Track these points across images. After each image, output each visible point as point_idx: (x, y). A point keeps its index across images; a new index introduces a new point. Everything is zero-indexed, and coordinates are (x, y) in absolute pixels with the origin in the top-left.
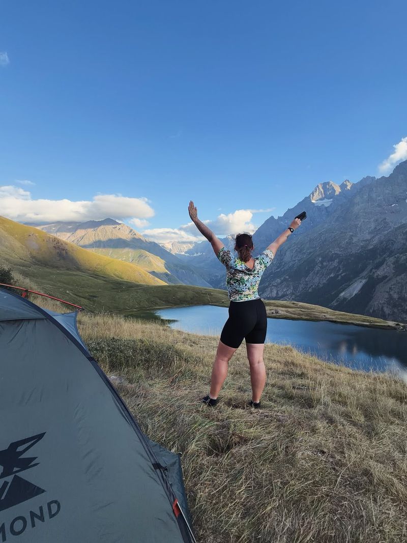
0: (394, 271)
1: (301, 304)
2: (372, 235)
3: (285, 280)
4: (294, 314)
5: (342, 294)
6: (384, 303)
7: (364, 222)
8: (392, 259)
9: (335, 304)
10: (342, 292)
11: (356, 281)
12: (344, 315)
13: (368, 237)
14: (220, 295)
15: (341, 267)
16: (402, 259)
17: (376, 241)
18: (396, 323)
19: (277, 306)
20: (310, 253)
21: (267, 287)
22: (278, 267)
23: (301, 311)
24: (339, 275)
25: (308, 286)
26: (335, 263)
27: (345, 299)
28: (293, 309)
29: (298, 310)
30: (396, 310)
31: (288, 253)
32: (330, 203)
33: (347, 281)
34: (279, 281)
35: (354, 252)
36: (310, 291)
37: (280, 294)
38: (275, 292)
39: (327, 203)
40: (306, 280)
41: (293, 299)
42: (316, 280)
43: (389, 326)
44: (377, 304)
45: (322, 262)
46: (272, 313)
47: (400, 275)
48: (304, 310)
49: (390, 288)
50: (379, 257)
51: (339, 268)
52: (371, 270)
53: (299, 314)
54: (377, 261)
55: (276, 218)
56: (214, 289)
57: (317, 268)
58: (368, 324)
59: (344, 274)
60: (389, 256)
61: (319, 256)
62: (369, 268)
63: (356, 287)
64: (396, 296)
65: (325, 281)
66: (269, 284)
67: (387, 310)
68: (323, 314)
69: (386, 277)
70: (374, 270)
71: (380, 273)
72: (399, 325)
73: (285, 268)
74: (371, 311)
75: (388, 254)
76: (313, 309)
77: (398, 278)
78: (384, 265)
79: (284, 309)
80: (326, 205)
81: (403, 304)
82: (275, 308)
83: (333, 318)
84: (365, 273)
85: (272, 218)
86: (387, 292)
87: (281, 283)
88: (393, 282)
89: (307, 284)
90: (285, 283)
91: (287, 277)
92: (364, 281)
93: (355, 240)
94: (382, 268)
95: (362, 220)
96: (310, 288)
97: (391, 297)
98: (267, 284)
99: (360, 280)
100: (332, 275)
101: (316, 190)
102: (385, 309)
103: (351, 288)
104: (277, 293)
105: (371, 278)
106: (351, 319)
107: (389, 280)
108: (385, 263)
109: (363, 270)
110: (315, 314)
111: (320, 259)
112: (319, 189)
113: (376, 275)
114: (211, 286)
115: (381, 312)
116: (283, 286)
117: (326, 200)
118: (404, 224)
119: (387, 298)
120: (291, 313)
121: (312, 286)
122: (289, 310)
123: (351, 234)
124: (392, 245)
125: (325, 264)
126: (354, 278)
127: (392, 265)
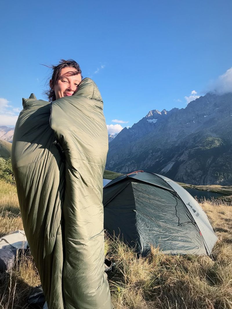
0: (188, 158)
2: (177, 139)
3: (133, 163)
5: (162, 170)
6: (183, 175)
7: (173, 132)
8: (187, 152)
10: (162, 169)
11: (169, 163)
13: (176, 140)
15: (162, 155)
16: (192, 151)
17: (179, 142)
18: (190, 185)
20: (146, 148)
21: (123, 167)
22: (129, 156)
24: (161, 160)
25: (145, 166)
26: (159, 153)
27: (164, 173)
30: (189, 178)
31: (134, 148)
32: (156, 121)
33: (165, 163)
34: (129, 163)
35: (168, 148)
36: (146, 169)
37: (130, 170)
38: (128, 169)
39: (154, 121)
40: (144, 162)
42: (149, 163)
43: (187, 186)
44: (180, 175)
45: (152, 153)
49: (186, 167)
50: (181, 150)
51: (161, 156)
52: (177, 157)
54: (179, 153)
55: (128, 128)
57: (150, 156)
59: (163, 159)
60: (186, 150)
61: (150, 149)
62: (176, 156)
63: (169, 167)
64: (189, 171)
65: (154, 163)
66: (124, 165)
67: (185, 179)
69: (184, 161)
70: (178, 157)
71: (181, 158)
72: (192, 186)
73: (133, 156)
74: (177, 179)
77: (190, 161)
78: (183, 155)
80: (154, 122)
81: (192, 175)
84: (173, 159)
85: (126, 128)
86: (185, 169)
87: (130, 164)
88: (188, 163)
89: (145, 165)
90: (133, 164)
91: (134, 161)
92: (173, 163)
93: (169, 141)
95: (172, 131)
96: (146, 167)
97: (187, 172)
98: (123, 165)
100: (157, 160)
101: (149, 113)
102: (184, 178)
103: (167, 167)
105: (177, 162)
107: (186, 162)
108: (184, 153)
109: (173, 157)
111: (151, 151)
112: (150, 113)
113: (179, 160)
115: (182, 179)
116: (132, 166)
117: (154, 120)
118: (193, 133)
119: (185, 172)
123: (167, 138)
124: (187, 144)
125: (154, 154)
126: (168, 162)
127: (187, 154)
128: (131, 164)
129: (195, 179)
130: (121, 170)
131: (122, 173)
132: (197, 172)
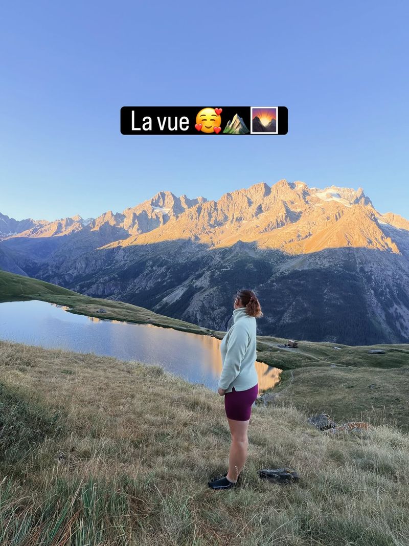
0: (209, 284)
1: (127, 305)
3: (114, 279)
4: (120, 315)
5: (165, 299)
6: (198, 311)
8: (209, 273)
9: (158, 308)
10: (165, 297)
11: (179, 288)
12: (165, 319)
14: (37, 286)
16: (217, 274)
17: (198, 256)
19: (103, 305)
20: (143, 255)
21: (94, 283)
23: (127, 312)
24: (165, 281)
25: (136, 288)
26: (164, 269)
27: (167, 304)
28: (120, 310)
29: (124, 311)
30: (205, 318)
33: (172, 286)
34: (106, 278)
35: (181, 262)
36: (137, 292)
37: (107, 292)
38: (102, 290)
41: (118, 299)
45: (152, 267)
46: (97, 312)
47: (213, 287)
48: (129, 311)
49: (204, 298)
50: (199, 269)
51: (167, 274)
52: (192, 280)
53: (125, 315)
54: (197, 273)
55: (114, 213)
56: (29, 278)
57: (147, 271)
58: (185, 328)
59: (169, 280)
60: (207, 270)
61: (150, 259)
62: (191, 278)
63: (178, 293)
64: (207, 305)
65: (152, 285)
66: (96, 281)
68: (147, 317)
69: (203, 288)
70: (194, 281)
71: (198, 283)
72: (209, 331)
74: (187, 316)
75: (207, 267)
76: (140, 311)
77: (211, 290)
78: (203, 278)
79: (109, 308)
81: (211, 312)
82: (100, 306)
83: (157, 321)
84: (186, 283)
85: (111, 212)
86: (201, 301)
87: (109, 281)
88: (207, 293)
89: (135, 286)
90: (113, 282)
91: (116, 276)
92: (185, 289)
94: (200, 279)
96: (137, 290)
97: (203, 306)
99: (182, 288)
100: (159, 280)
102: (198, 316)
103: (173, 294)
104: (104, 292)
105: (191, 286)
106: (172, 323)
107: (205, 290)
108: (204, 275)
110: (140, 316)
111: (151, 263)
113: (194, 286)
114: (26, 274)
115: (194, 318)
116: (111, 284)
119: (201, 306)
120: (117, 313)
121: (139, 288)
122: (116, 310)
123: (181, 244)
124: (211, 261)
125: (154, 268)
126: (178, 286)
127: (208, 278)
128: (111, 280)
129: (214, 320)
130: (88, 289)
131: (89, 295)
132: (219, 308)
